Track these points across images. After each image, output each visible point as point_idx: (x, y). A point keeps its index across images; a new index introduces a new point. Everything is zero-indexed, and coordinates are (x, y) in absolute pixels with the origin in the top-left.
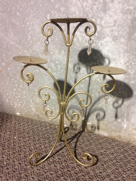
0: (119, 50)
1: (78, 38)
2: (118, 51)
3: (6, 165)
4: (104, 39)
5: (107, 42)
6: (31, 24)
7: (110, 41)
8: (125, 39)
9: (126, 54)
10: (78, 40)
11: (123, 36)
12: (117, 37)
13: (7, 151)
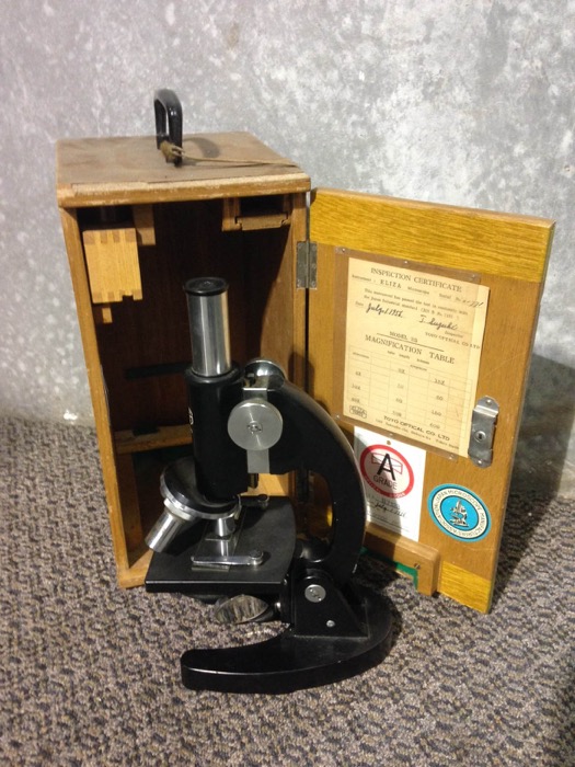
0: (451, 136)
1: (291, 93)
2: (447, 138)
3: (51, 590)
4: (391, 92)
5: (404, 104)
6: (103, 47)
7: (412, 100)
8: (467, 91)
9: (475, 149)
10: (293, 101)
11: (462, 79)
12: (439, 84)
13: (49, 546)
